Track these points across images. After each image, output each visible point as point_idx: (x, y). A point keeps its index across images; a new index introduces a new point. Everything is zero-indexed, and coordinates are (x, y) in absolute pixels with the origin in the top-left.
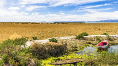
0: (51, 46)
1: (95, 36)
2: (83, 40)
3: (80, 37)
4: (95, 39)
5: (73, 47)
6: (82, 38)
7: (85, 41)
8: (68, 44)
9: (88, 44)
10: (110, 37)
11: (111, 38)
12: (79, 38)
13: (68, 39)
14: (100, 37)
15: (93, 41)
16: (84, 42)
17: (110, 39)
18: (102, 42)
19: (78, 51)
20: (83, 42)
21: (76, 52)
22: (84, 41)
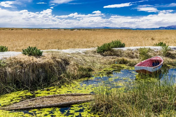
0: (22, 65)
1: (139, 47)
2: (111, 55)
3: (105, 50)
4: (138, 55)
5: (81, 69)
6: (109, 52)
7: (115, 57)
8: (72, 63)
9: (120, 63)
10: (170, 50)
11: (171, 52)
12: (104, 52)
13: (79, 53)
14: (150, 49)
15: (132, 58)
16: (113, 60)
17: (170, 54)
18: (150, 60)
19: (90, 79)
20: (111, 59)
21: (86, 79)
22: (113, 58)
